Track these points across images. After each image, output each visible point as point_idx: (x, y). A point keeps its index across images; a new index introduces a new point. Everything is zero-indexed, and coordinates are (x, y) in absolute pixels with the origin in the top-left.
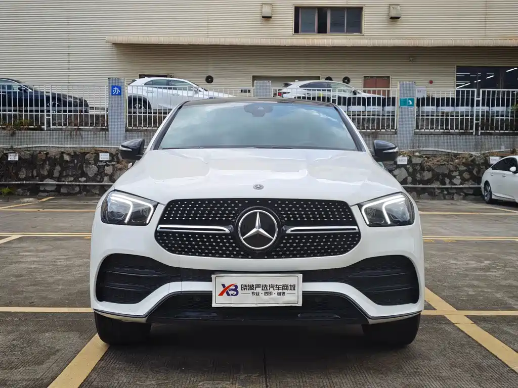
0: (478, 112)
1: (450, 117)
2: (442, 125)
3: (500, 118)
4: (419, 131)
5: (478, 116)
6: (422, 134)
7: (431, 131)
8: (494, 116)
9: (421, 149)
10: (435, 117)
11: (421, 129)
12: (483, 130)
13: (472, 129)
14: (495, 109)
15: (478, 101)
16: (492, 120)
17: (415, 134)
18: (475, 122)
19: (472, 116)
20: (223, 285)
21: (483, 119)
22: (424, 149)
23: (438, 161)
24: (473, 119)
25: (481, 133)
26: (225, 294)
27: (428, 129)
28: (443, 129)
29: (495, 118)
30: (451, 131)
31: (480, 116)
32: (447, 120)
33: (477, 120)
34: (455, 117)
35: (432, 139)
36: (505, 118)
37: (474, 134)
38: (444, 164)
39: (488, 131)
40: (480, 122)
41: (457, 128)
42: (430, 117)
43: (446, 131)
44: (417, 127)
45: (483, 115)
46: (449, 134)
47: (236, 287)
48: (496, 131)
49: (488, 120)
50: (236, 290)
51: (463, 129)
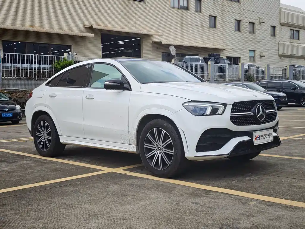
0: (35, 68)
1: (21, 70)
2: (17, 74)
3: (46, 71)
4: (4, 78)
5: (35, 69)
6: (5, 80)
7: (11, 78)
8: (43, 70)
9: (7, 88)
10: (12, 70)
11: (5, 76)
12: (39, 77)
13: (33, 77)
14: (44, 66)
15: (35, 61)
16: (43, 72)
17: (2, 79)
18: (34, 73)
19: (32, 69)
20: (256, 136)
21: (38, 71)
22: (9, 88)
23: (19, 95)
24: (33, 71)
25: (38, 79)
26: (256, 140)
27: (9, 77)
28: (17, 77)
29: (44, 71)
30: (22, 78)
31: (37, 69)
32: (19, 71)
33: (35, 72)
34: (23, 70)
35: (12, 83)
36: (49, 71)
37: (34, 79)
38: (22, 97)
39: (41, 78)
40: (37, 73)
41: (25, 77)
42: (10, 70)
43: (19, 78)
44: (3, 76)
45: (38, 69)
46: (21, 79)
47: (259, 136)
48: (45, 78)
49: (40, 72)
50: (259, 138)
51: (28, 77)
